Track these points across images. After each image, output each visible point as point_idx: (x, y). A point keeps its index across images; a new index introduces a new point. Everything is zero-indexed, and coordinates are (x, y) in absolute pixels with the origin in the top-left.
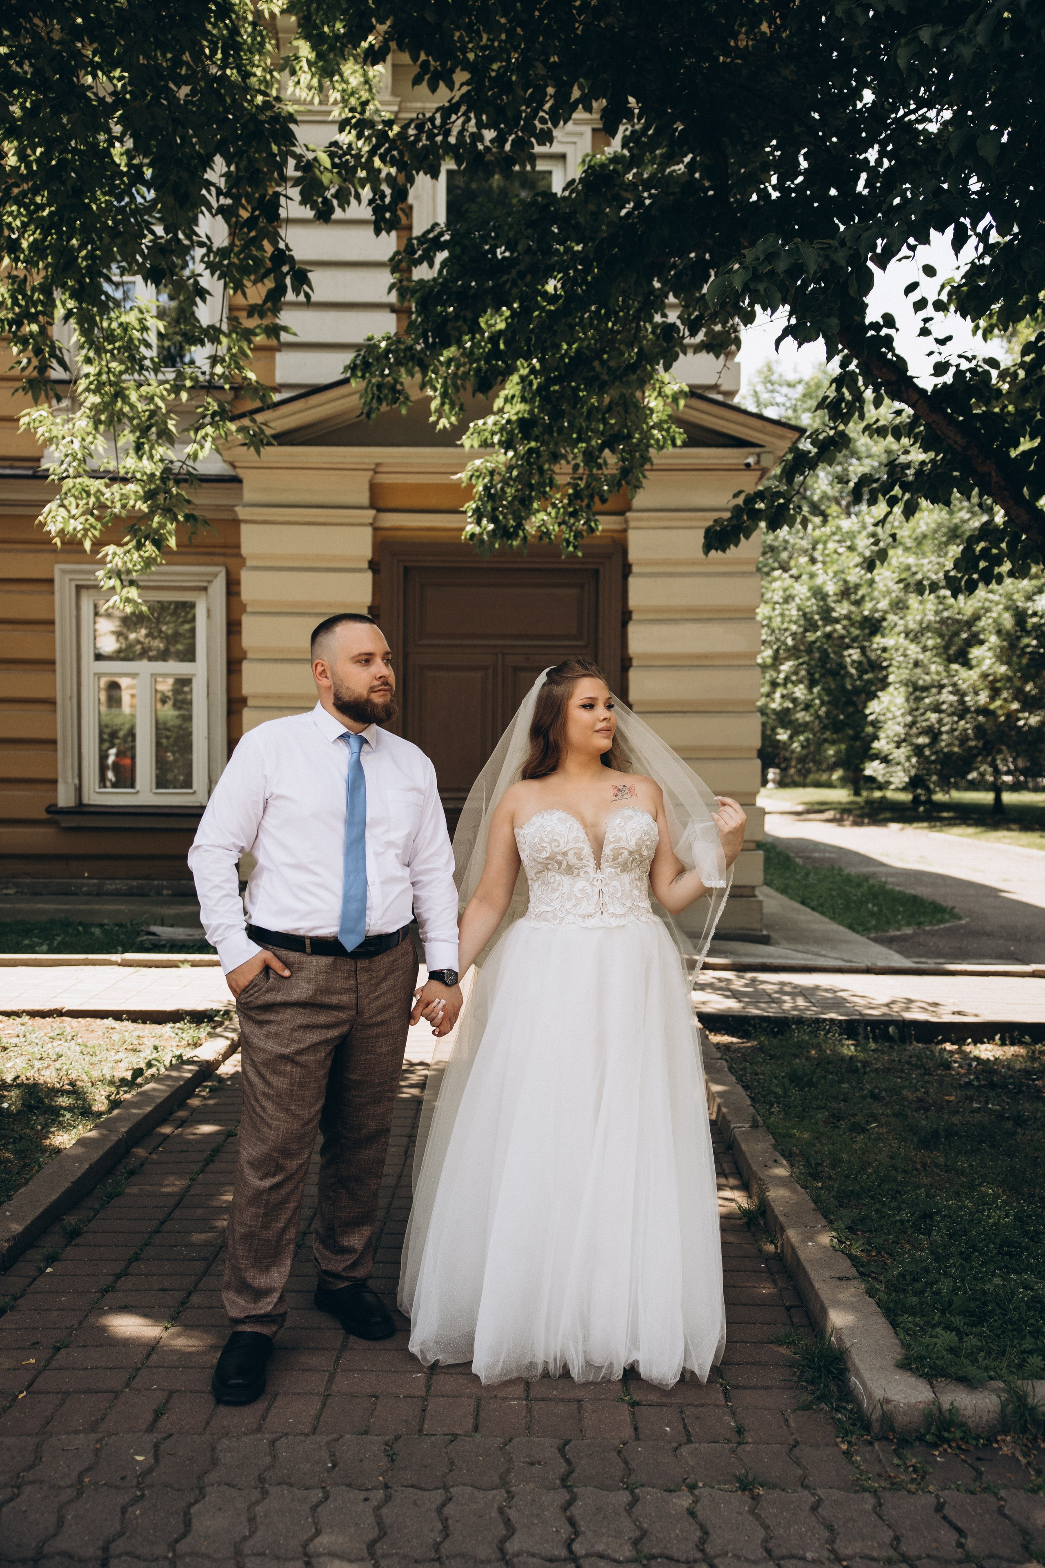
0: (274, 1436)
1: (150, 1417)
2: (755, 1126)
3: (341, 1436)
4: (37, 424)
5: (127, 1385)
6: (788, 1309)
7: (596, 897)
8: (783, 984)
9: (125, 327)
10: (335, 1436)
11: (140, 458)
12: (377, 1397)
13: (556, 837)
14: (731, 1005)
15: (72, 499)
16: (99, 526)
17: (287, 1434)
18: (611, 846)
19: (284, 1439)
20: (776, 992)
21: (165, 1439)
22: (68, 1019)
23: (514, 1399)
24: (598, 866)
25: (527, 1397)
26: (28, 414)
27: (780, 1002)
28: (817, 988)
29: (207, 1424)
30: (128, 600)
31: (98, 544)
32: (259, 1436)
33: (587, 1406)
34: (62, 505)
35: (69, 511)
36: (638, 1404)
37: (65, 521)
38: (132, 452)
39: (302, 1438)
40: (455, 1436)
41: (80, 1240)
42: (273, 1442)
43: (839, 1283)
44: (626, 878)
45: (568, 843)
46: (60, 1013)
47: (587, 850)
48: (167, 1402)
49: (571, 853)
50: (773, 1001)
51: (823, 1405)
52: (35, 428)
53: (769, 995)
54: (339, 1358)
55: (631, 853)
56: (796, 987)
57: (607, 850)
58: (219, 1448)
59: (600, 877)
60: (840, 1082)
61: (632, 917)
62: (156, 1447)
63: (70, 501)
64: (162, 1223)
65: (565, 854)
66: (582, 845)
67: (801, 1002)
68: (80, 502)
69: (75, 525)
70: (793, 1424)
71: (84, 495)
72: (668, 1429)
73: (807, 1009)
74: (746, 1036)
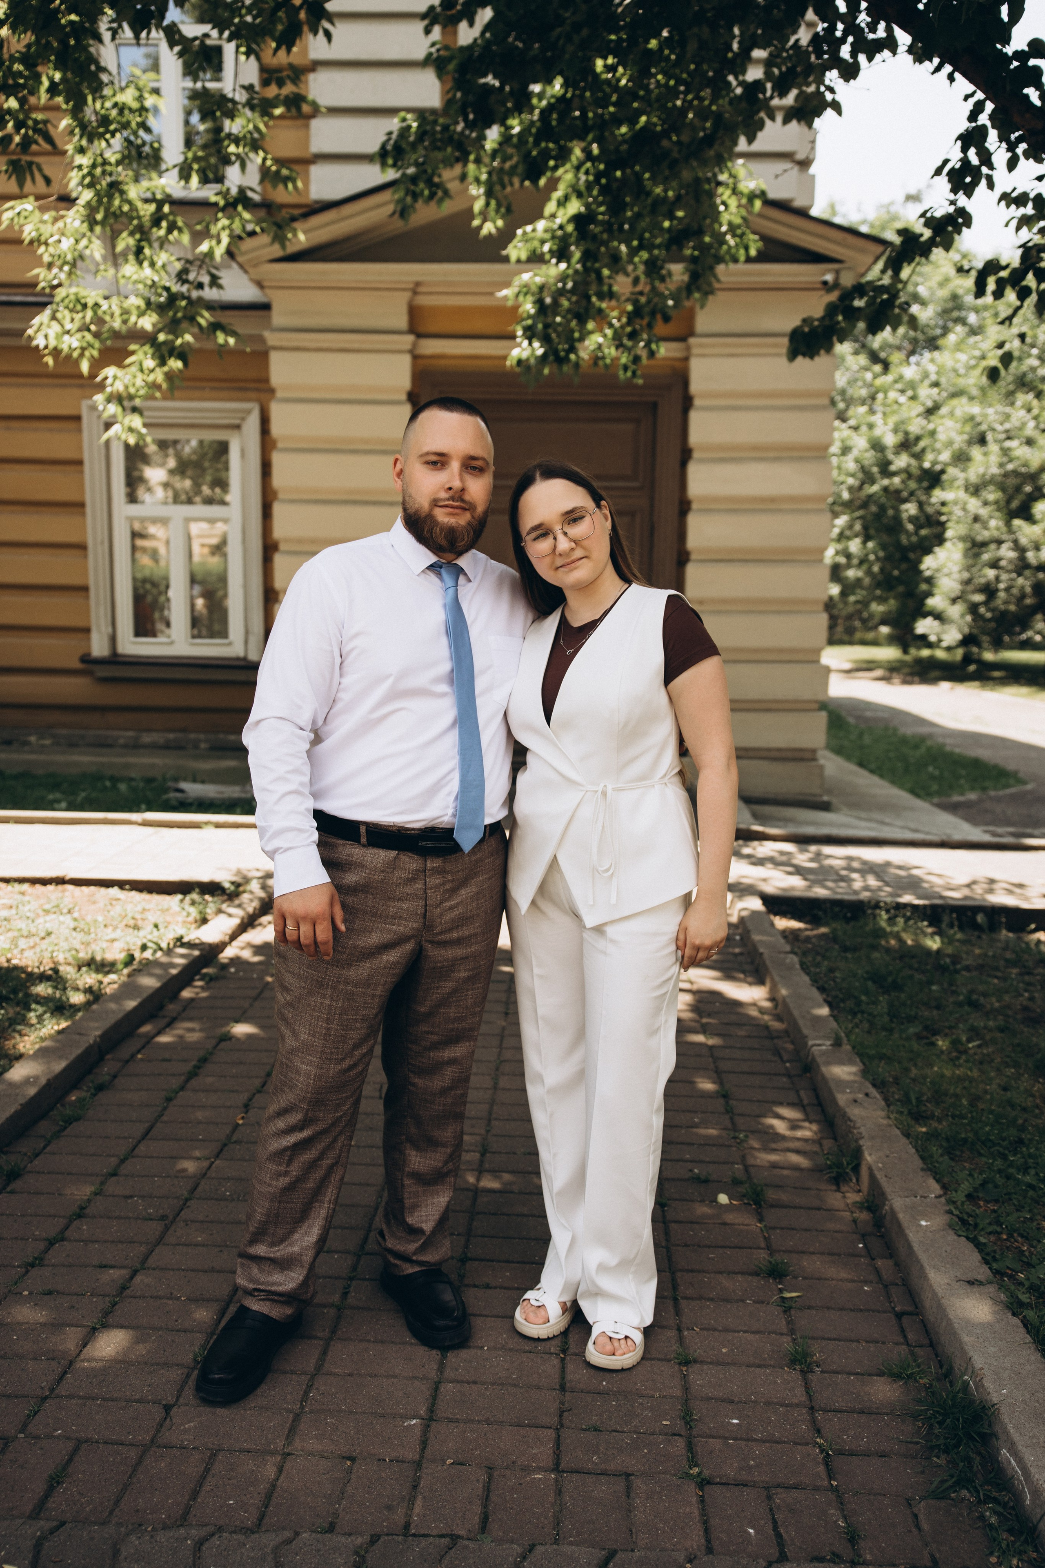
0: (203, 1532)
1: (40, 1487)
2: (837, 1043)
3: (297, 1534)
4: (22, 221)
5: (23, 1428)
6: (899, 1316)
8: (850, 859)
9: (122, 108)
10: (287, 1534)
11: (140, 263)
12: (353, 1459)
14: (794, 884)
15: (66, 312)
16: (97, 344)
17: (220, 1529)
19: (215, 1540)
20: (844, 869)
21: (52, 1531)
22: (70, 887)
23: (539, 1469)
25: (557, 1464)
26: (12, 208)
27: (847, 880)
28: (888, 864)
29: (117, 1502)
30: (131, 430)
31: (97, 365)
32: (182, 1531)
33: (639, 1485)
34: (54, 318)
35: (62, 326)
36: (709, 1483)
37: (58, 337)
38: (131, 257)
39: (240, 1537)
40: (455, 1538)
41: (16, 1185)
42: (200, 1544)
43: (968, 1287)
46: (60, 881)
48: (70, 1460)
50: (843, 879)
51: (964, 1493)
52: (21, 226)
53: (837, 873)
54: (309, 1387)
56: (865, 863)
58: (124, 1554)
60: (930, 983)
62: (38, 1546)
63: (64, 314)
64: (123, 1161)
67: (872, 882)
68: (75, 315)
69: (72, 342)
70: (925, 1526)
71: (79, 307)
72: (752, 1531)
73: (880, 889)
74: (815, 921)
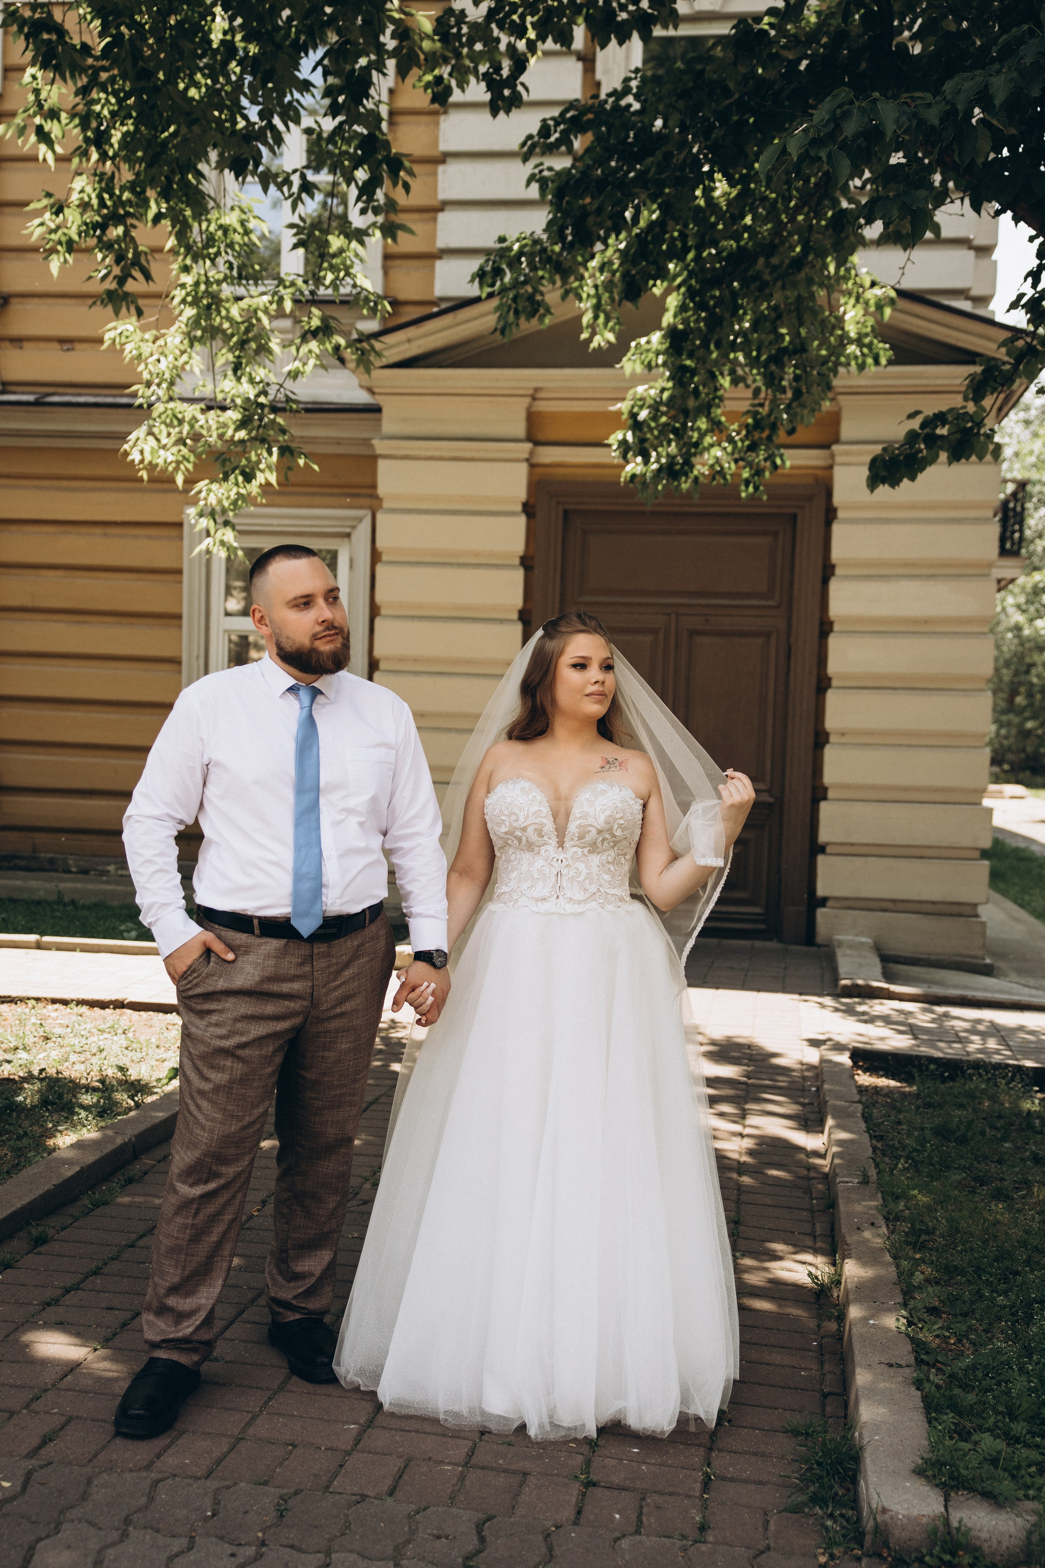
0: (160, 1476)
1: (35, 1441)
2: (865, 1181)
3: (236, 1484)
4: (123, 340)
5: (27, 1406)
6: (825, 1396)
7: (553, 879)
8: (979, 1021)
9: (225, 229)
10: (228, 1483)
11: (239, 379)
12: (295, 1446)
13: (516, 810)
14: (899, 1042)
15: (163, 427)
16: (192, 459)
17: (175, 1475)
18: (577, 823)
19: (170, 1481)
20: (966, 1031)
21: (41, 1467)
22: (128, 1012)
23: (449, 1464)
24: (561, 844)
25: (466, 1464)
26: (115, 328)
27: (967, 1041)
28: (1021, 1028)
29: (95, 1456)
30: (222, 543)
31: (190, 482)
32: (144, 1474)
33: (532, 1480)
34: (150, 433)
35: (158, 440)
36: (594, 1485)
37: (153, 452)
38: (230, 373)
39: (190, 1481)
40: (364, 1497)
41: (43, 1249)
42: (158, 1481)
43: (886, 1368)
44: (595, 859)
45: (527, 817)
46: (119, 1005)
47: (549, 826)
48: (62, 1428)
49: (530, 830)
50: (960, 1040)
51: (817, 1510)
52: (122, 345)
53: (957, 1035)
54: (270, 1399)
55: (600, 832)
56: (993, 1024)
57: (573, 827)
58: (96, 1482)
59: (562, 856)
60: (1004, 1139)
61: (594, 904)
62: (29, 1475)
63: (161, 430)
64: (141, 1237)
65: (524, 829)
66: (545, 821)
67: (992, 1044)
68: (171, 430)
69: (166, 457)
70: (772, 1527)
71: (175, 422)
72: (617, 1516)
73: (997, 1052)
74: (908, 1079)
